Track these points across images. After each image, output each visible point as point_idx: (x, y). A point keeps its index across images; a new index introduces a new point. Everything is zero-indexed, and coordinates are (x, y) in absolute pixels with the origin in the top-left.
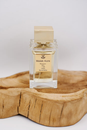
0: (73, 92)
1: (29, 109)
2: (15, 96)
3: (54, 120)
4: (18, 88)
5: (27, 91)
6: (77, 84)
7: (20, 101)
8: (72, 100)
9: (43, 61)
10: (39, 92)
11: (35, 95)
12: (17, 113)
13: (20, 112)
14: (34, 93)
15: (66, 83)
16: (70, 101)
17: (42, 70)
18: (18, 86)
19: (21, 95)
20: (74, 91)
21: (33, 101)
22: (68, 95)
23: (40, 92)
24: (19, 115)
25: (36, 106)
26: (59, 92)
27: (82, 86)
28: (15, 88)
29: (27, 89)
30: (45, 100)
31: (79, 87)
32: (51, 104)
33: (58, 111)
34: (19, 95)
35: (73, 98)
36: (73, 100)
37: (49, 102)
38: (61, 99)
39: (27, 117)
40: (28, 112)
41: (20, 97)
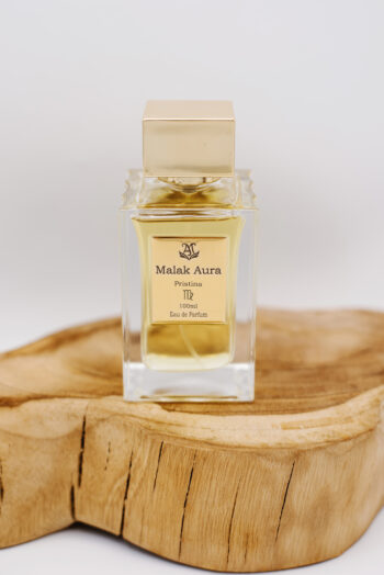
0: (330, 403)
1: (126, 498)
2: (57, 439)
3: (249, 540)
4: (70, 397)
5: (115, 409)
6: (338, 366)
7: (81, 458)
8: (331, 439)
9: (187, 271)
10: (172, 413)
11: (153, 426)
12: (70, 520)
13: (81, 512)
14: (147, 419)
15: (289, 367)
16: (320, 448)
17: (184, 315)
18: (66, 391)
19: (84, 433)
20: (334, 399)
21: (145, 455)
22: (311, 421)
23: (174, 410)
24: (78, 526)
25: (162, 477)
26: (263, 408)
27: (365, 376)
28: (57, 400)
29: (110, 403)
30: (207, 449)
31: (349, 382)
32: (233, 467)
33: (268, 498)
34: (76, 430)
35: (334, 432)
36: (335, 443)
37: (223, 456)
38: (277, 440)
39: (117, 532)
40: (124, 510)
41: (78, 439)
